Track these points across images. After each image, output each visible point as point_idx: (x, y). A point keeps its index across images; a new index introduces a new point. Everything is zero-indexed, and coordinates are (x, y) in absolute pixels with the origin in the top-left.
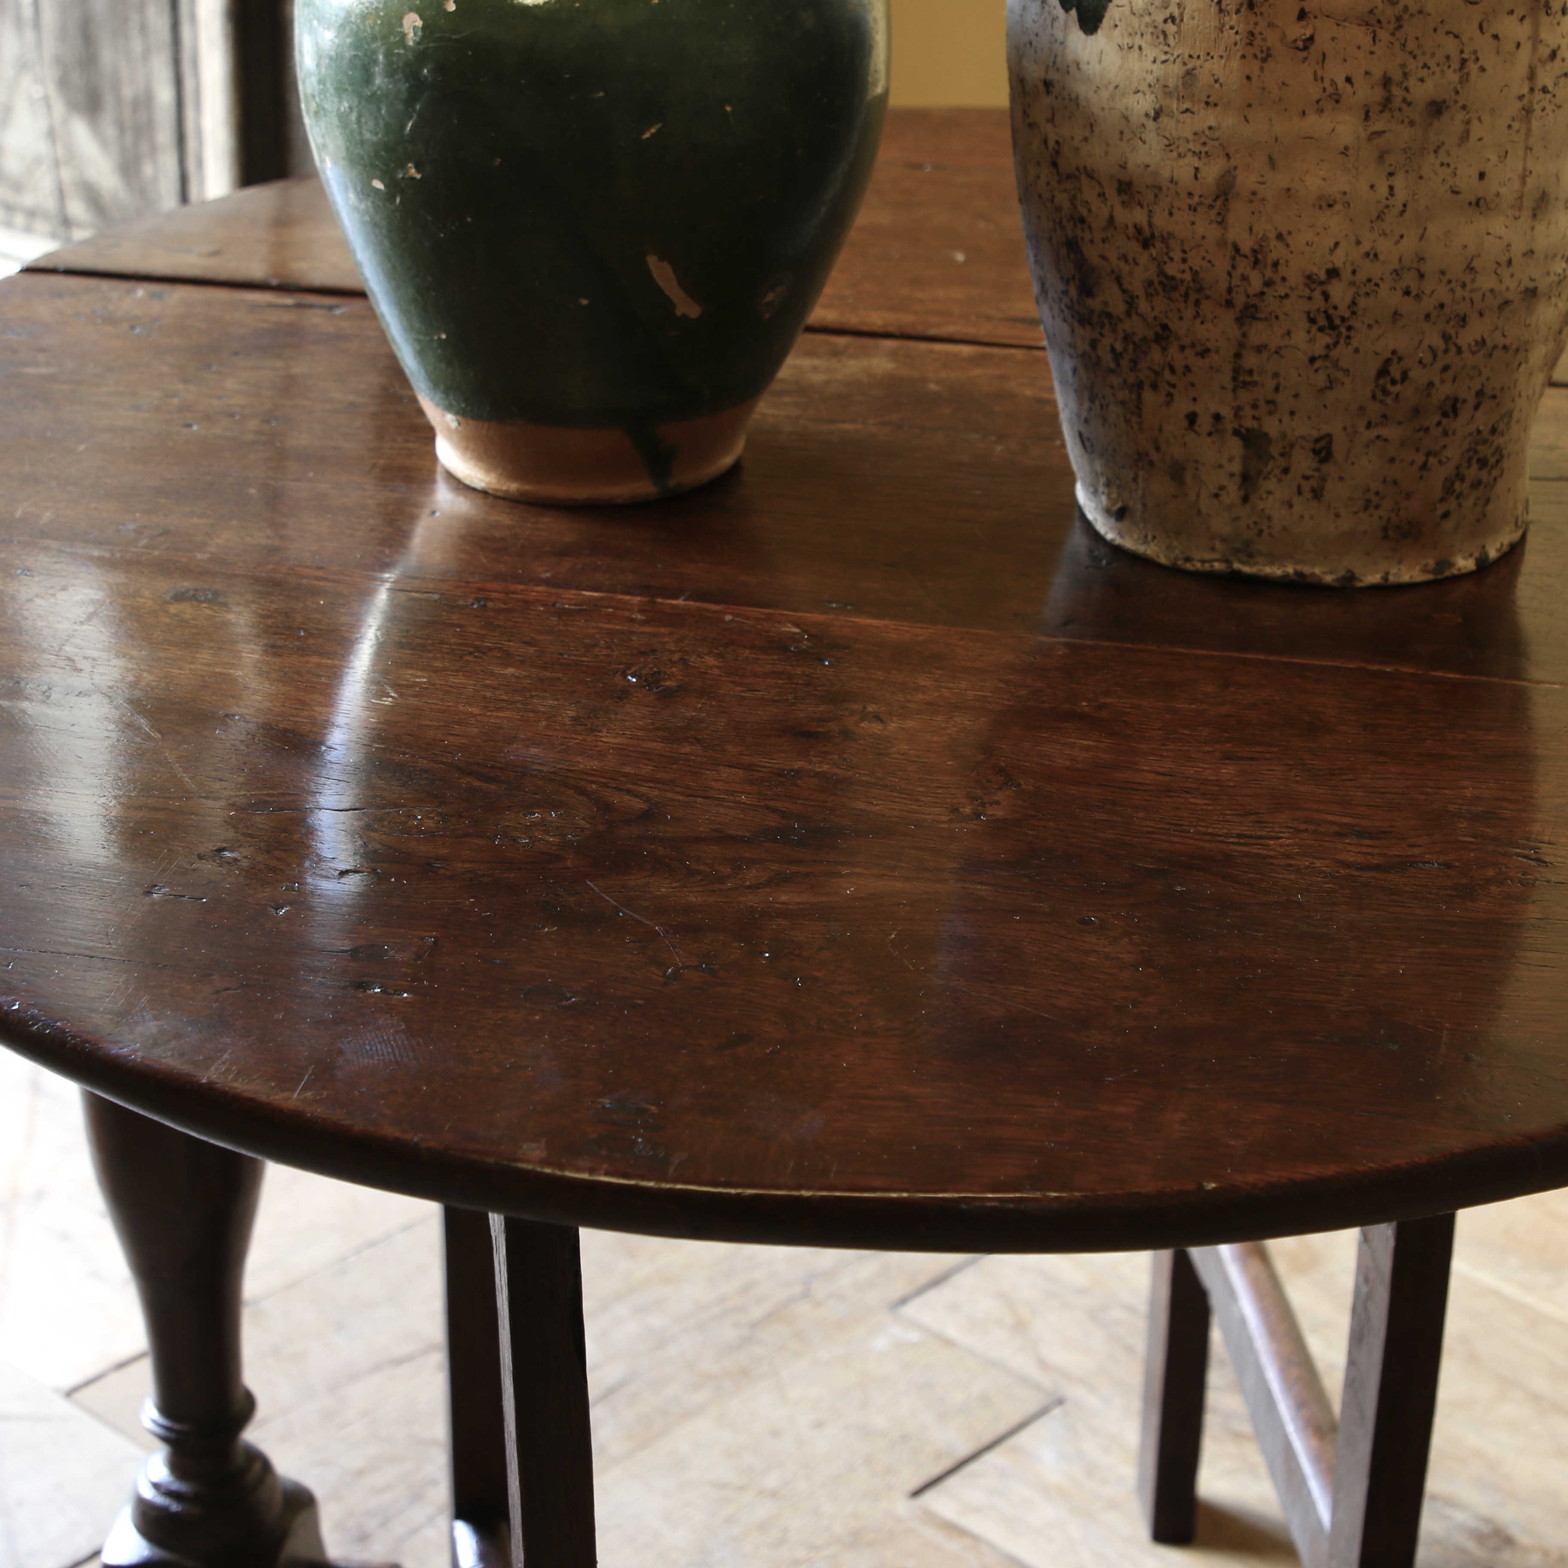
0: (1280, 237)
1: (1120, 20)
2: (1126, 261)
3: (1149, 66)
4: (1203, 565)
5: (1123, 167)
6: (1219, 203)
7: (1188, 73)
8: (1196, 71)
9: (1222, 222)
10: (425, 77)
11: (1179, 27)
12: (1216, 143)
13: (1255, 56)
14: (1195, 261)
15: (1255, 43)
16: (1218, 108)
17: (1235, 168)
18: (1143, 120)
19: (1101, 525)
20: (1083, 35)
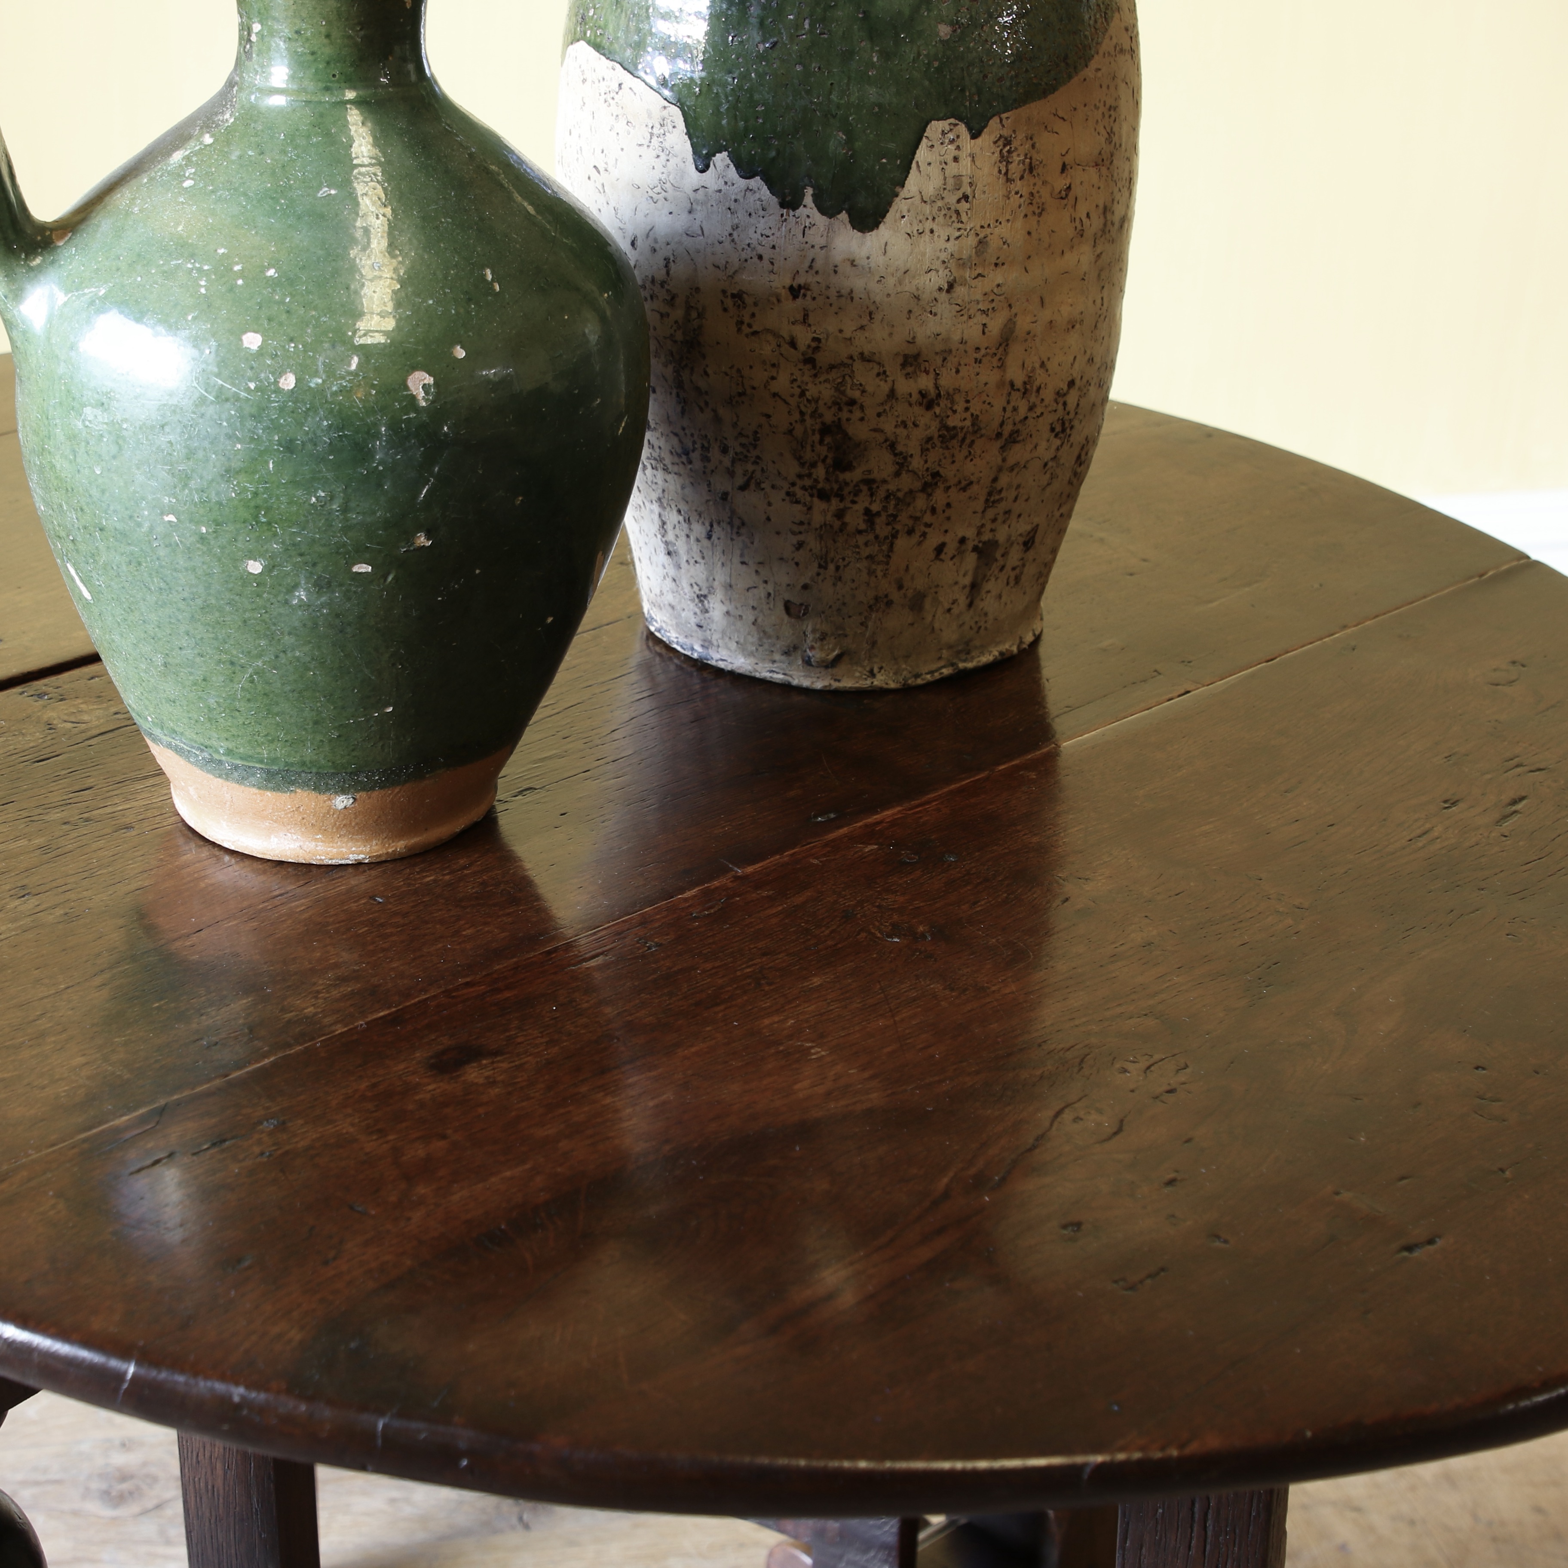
0: (1043, 365)
1: (909, 211)
2: (905, 427)
3: (942, 244)
4: (933, 676)
5: (912, 342)
6: (1001, 349)
7: (980, 242)
8: (988, 239)
9: (1002, 366)
10: (446, 434)
11: (971, 203)
12: (1002, 298)
13: (1034, 213)
14: (976, 407)
15: (1034, 202)
16: (1005, 267)
17: (1016, 315)
18: (936, 295)
19: (800, 678)
20: (858, 234)
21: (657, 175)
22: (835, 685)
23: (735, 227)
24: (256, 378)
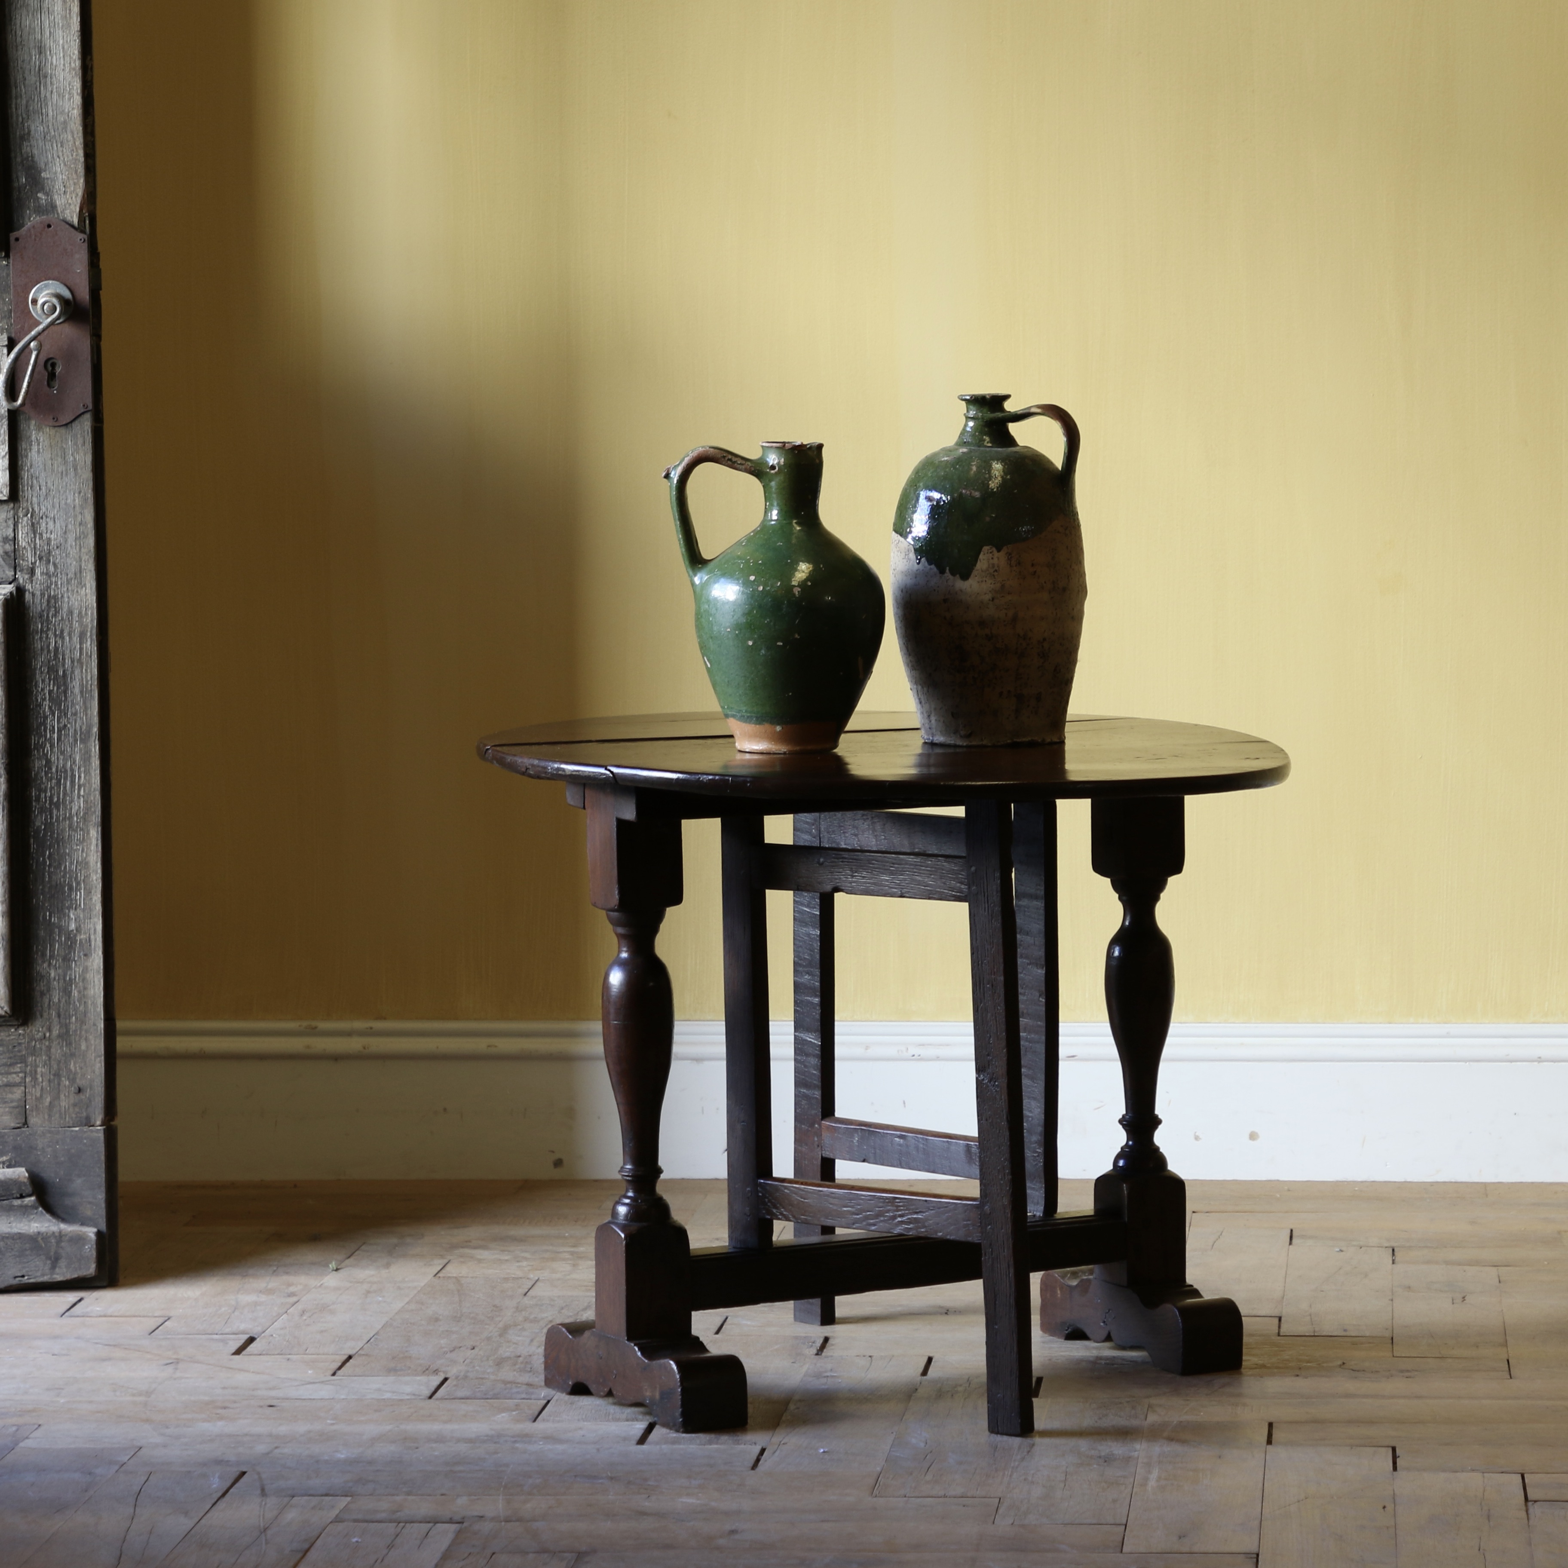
0: (1030, 630)
1: (978, 574)
2: (982, 646)
3: (989, 585)
4: (1004, 742)
5: (981, 617)
6: (1013, 623)
7: (1002, 585)
8: (1005, 585)
9: (1014, 629)
11: (998, 573)
12: (1012, 605)
13: (1021, 578)
14: (1006, 642)
16: (1012, 594)
17: (1017, 611)
18: (988, 602)
19: (959, 742)
20: (962, 582)
21: (907, 567)
22: (970, 744)
23: (928, 581)
24: (752, 587)
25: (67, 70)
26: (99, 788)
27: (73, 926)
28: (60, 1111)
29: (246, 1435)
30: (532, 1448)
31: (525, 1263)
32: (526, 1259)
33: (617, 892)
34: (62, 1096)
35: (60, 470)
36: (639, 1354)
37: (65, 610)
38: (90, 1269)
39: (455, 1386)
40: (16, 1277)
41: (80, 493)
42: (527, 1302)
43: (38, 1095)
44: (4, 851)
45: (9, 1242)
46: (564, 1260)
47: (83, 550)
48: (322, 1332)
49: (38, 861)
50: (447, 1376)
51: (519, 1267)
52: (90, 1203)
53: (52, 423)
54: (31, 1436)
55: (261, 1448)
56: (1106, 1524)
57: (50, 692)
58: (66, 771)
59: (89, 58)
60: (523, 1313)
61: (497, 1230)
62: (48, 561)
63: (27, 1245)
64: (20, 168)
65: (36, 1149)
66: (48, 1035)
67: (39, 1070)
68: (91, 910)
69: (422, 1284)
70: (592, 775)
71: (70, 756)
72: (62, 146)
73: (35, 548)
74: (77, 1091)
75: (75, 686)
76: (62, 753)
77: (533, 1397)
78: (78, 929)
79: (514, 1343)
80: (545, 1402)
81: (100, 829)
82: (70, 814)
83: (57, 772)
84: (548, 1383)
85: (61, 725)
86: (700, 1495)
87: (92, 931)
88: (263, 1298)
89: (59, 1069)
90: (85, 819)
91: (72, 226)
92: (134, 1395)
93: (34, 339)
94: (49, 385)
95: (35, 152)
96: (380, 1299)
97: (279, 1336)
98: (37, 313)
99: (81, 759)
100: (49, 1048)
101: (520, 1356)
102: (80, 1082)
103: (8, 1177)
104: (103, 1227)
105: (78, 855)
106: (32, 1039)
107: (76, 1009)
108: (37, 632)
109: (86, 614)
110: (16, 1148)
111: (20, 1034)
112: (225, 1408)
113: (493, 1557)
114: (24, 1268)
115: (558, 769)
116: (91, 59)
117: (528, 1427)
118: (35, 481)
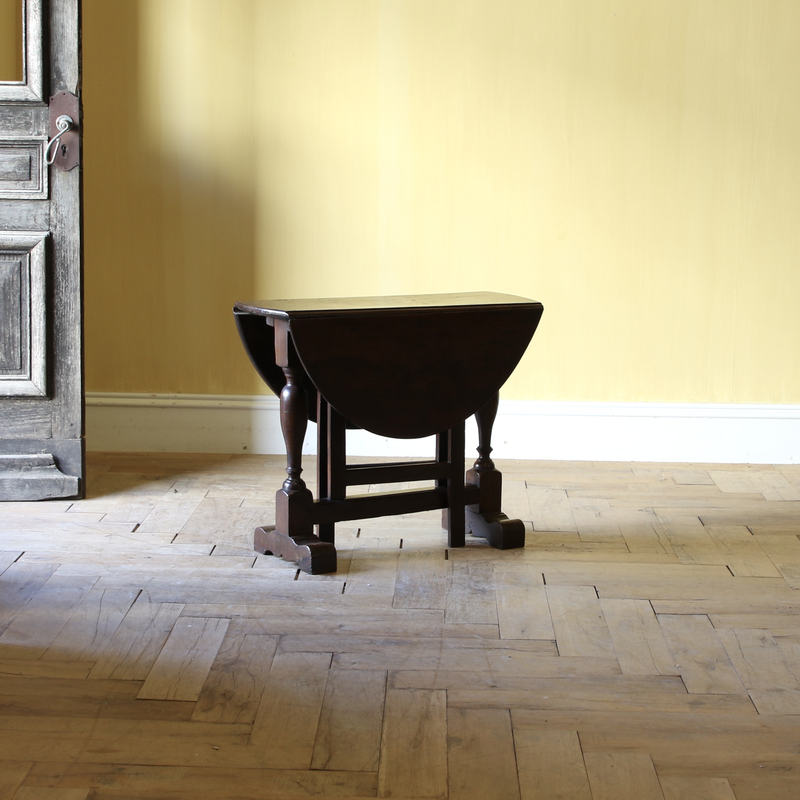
25: (73, 34)
26: (80, 310)
27: (69, 362)
28: (64, 433)
29: (141, 571)
30: (253, 581)
31: (238, 492)
32: (238, 490)
33: (287, 361)
34: (65, 427)
35: (67, 188)
36: (294, 542)
37: (68, 241)
38: (76, 493)
39: (219, 549)
40: (48, 495)
41: (74, 197)
42: (241, 510)
43: (56, 426)
44: (44, 334)
45: (46, 482)
46: (252, 490)
47: (75, 219)
48: (165, 522)
49: (57, 337)
50: (216, 544)
51: (236, 493)
52: (76, 467)
53: (64, 170)
54: (58, 569)
55: (147, 578)
56: (491, 624)
57: (62, 273)
58: (67, 303)
59: (81, 30)
60: (241, 515)
61: (225, 476)
62: (62, 223)
63: (52, 483)
64: (54, 72)
65: (55, 447)
66: (60, 403)
67: (57, 417)
68: (76, 356)
69: (200, 501)
70: (280, 315)
71: (69, 298)
72: (70, 64)
73: (57, 218)
74: (71, 425)
75: (71, 270)
76: (66, 296)
77: (250, 555)
78: (71, 364)
79: (239, 529)
80: (255, 558)
81: (80, 325)
82: (69, 320)
83: (64, 303)
84: (255, 549)
85: (66, 286)
86: (324, 606)
87: (77, 364)
88: (141, 506)
89: (64, 416)
90: (74, 322)
91: (73, 94)
92: (95, 551)
93: (58, 137)
94: (63, 155)
95: (60, 66)
96: (185, 507)
97: (149, 524)
98: (59, 128)
99: (73, 298)
100: (60, 408)
101: (242, 536)
102: (72, 422)
103: (45, 457)
104: (81, 477)
105: (72, 336)
106: (54, 405)
107: (70, 394)
108: (57, 250)
109: (76, 243)
110: (48, 446)
111: (50, 403)
112: (131, 558)
113: (246, 636)
114: (51, 492)
115: (266, 312)
116: (82, 30)
117: (249, 570)
118: (57, 192)
